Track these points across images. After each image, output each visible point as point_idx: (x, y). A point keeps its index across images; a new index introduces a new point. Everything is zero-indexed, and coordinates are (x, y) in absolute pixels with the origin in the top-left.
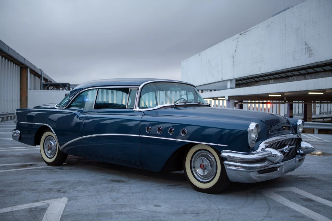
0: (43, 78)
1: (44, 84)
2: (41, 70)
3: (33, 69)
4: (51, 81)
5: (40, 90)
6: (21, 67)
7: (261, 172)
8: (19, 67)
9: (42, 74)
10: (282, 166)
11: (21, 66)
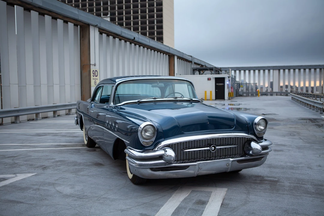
0: (193, 63)
1: (194, 69)
2: (191, 56)
3: (181, 56)
4: (205, 66)
5: (191, 74)
6: (169, 56)
7: (152, 169)
8: (167, 55)
9: (192, 60)
10: (195, 165)
11: (169, 54)
